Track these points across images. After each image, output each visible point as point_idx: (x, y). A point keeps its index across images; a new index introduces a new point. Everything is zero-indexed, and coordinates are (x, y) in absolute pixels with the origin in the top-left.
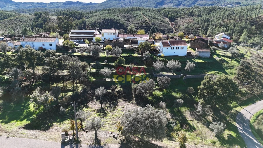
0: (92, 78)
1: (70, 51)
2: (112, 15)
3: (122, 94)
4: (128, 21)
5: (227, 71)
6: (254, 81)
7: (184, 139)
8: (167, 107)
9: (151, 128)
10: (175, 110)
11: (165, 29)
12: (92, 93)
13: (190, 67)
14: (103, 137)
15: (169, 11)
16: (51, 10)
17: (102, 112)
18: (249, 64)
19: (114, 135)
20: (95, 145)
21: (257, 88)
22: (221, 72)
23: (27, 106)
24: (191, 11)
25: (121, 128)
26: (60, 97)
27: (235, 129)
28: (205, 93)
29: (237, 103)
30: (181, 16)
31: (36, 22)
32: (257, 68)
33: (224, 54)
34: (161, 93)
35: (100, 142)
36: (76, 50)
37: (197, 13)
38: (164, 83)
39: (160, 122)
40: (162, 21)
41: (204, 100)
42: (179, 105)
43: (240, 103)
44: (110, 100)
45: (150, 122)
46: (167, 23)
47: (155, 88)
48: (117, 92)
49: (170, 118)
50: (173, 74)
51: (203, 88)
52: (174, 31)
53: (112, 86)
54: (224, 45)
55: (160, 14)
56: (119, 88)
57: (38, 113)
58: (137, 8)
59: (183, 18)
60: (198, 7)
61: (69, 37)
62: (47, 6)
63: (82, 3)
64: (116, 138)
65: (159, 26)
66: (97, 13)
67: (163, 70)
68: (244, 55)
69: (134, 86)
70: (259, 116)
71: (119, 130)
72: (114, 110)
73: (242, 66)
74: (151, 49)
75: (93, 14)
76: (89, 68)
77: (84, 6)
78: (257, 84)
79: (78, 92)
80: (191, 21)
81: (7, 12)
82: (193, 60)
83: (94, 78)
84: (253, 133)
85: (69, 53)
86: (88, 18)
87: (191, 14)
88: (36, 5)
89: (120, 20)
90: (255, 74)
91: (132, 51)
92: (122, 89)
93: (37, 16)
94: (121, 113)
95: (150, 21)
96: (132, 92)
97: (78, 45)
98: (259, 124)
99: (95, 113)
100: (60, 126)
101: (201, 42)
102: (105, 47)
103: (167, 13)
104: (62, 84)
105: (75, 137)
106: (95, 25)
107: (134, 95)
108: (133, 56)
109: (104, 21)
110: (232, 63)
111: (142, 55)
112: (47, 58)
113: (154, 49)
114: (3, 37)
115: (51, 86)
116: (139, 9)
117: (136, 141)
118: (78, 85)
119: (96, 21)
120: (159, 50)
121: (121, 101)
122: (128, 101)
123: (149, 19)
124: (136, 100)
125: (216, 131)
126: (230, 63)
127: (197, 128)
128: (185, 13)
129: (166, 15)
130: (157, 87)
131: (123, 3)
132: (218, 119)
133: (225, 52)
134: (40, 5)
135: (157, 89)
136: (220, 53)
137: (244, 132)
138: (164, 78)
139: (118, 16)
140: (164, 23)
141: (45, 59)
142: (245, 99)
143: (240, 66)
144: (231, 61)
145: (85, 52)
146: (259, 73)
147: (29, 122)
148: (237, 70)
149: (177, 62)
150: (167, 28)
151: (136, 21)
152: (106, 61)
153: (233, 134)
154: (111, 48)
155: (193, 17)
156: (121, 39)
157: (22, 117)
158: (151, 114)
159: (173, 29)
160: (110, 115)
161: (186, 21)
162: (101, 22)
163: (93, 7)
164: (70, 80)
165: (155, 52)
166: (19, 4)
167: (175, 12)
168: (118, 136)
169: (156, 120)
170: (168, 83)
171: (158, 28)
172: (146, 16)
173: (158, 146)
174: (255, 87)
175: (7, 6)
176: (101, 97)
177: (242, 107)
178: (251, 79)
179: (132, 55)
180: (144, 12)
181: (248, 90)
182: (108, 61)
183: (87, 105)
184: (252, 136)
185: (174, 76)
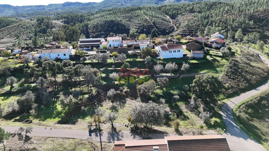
0: (103, 81)
1: (82, 59)
2: (114, 16)
3: (129, 94)
4: (130, 21)
5: (218, 69)
6: (240, 77)
7: (178, 125)
8: (166, 102)
9: (152, 117)
10: (173, 104)
11: (166, 28)
12: (104, 94)
13: (185, 68)
14: (118, 126)
15: (170, 9)
16: (50, 12)
17: (114, 109)
18: (237, 61)
19: (126, 124)
20: (112, 131)
21: (242, 83)
22: (212, 70)
23: (55, 107)
24: (191, 7)
25: (130, 119)
26: (79, 99)
27: (220, 117)
28: (197, 89)
29: (225, 96)
30: (182, 13)
31: (39, 27)
32: (243, 65)
33: (216, 53)
34: (161, 91)
35: (116, 130)
36: (87, 58)
37: (198, 10)
38: (163, 83)
39: (159, 113)
40: (163, 20)
41: (196, 95)
42: (176, 100)
43: (227, 96)
44: (119, 99)
45: (151, 113)
46: (168, 21)
47: (156, 88)
48: (125, 92)
49: (169, 111)
50: (171, 74)
51: (194, 85)
52: (176, 29)
53: (120, 88)
54: (217, 46)
55: (160, 12)
56: (126, 89)
57: (65, 112)
58: (138, 7)
59: (183, 15)
60: (198, 3)
61: (79, 46)
62: (46, 8)
63: (81, 3)
64: (127, 127)
65: (160, 25)
66: (98, 15)
67: (162, 71)
68: (235, 53)
69: (138, 87)
70: (241, 106)
71: (129, 120)
72: (124, 107)
73: (231, 64)
74: (152, 53)
75: (94, 16)
76: (100, 73)
77: (83, 6)
78: (242, 79)
79: (93, 94)
80: (192, 17)
81: (8, 19)
82: (189, 61)
83: (104, 82)
84: (234, 119)
85: (81, 61)
86: (89, 20)
87: (192, 11)
88: (35, 8)
89: (121, 20)
90: (241, 70)
91: (135, 56)
92: (129, 90)
93: (40, 22)
94: (129, 109)
95: (151, 20)
96: (137, 92)
97: (87, 53)
98: (240, 112)
99: (109, 110)
100: (83, 121)
101: (196, 44)
102: (111, 53)
103: (168, 11)
104: (79, 89)
105: (98, 127)
106: (97, 27)
107: (139, 94)
108: (137, 60)
109: (105, 23)
110: (222, 62)
111: (144, 59)
112: (66, 67)
113: (155, 53)
114: (21, 50)
115: (70, 90)
116: (140, 9)
117: (142, 128)
118: (92, 88)
119: (98, 24)
120: (159, 54)
121: (129, 99)
122: (134, 99)
123: (150, 18)
124: (141, 98)
125: (203, 118)
126: (221, 62)
127: (190, 118)
128: (185, 10)
129: (167, 12)
130: (158, 87)
131: (123, 1)
132: (208, 109)
133: (217, 52)
134: (38, 8)
135: (158, 88)
136: (212, 53)
137: (227, 118)
138: (163, 79)
139: (119, 17)
140: (165, 21)
141: (64, 69)
142: (231, 93)
143: (229, 64)
144: (222, 60)
145: (95, 59)
146: (245, 69)
147: (60, 119)
148: (227, 68)
149: (174, 63)
150: (168, 27)
151: (137, 21)
152: (113, 66)
153: (218, 120)
154: (117, 54)
155: (194, 14)
156: (125, 45)
157: (54, 116)
158: (152, 107)
159: (175, 27)
160: (121, 111)
161: (187, 18)
162: (102, 24)
163: (93, 7)
164: (85, 85)
165: (155, 55)
166: (18, 7)
167: (175, 9)
168: (129, 125)
169: (156, 112)
170: (166, 83)
171: (159, 27)
172: (147, 15)
173: (159, 131)
174: (241, 81)
175: (6, 11)
176: (112, 97)
177: (228, 99)
178: (238, 75)
179: (135, 60)
180: (145, 11)
181: (235, 84)
182: (115, 66)
183: (101, 105)
184: (232, 121)
185: (172, 76)
